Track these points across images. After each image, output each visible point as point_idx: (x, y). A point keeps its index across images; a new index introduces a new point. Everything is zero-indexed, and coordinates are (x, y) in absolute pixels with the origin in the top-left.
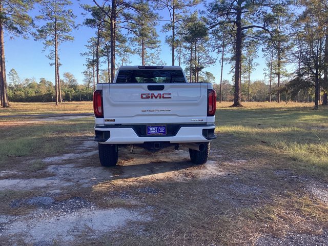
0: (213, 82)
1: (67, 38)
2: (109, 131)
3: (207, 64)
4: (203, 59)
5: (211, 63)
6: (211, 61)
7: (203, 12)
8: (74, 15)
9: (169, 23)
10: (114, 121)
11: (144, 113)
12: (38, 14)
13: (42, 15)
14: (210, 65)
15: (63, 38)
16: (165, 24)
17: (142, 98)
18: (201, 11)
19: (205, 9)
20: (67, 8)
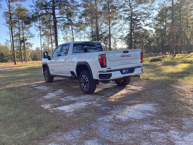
0: (32, 48)
2: (111, 74)
3: (29, 38)
4: (26, 35)
5: (31, 37)
6: (32, 36)
7: (32, 6)
9: (7, 11)
10: (110, 68)
11: (122, 64)
14: (31, 38)
16: (4, 11)
17: (121, 57)
18: (31, 5)
19: (33, 5)
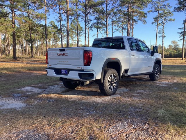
1: (170, 20)
8: (171, 6)
10: (51, 66)
11: (60, 63)
12: (149, 10)
13: (151, 10)
15: (168, 21)
17: (58, 55)
20: (166, 3)
